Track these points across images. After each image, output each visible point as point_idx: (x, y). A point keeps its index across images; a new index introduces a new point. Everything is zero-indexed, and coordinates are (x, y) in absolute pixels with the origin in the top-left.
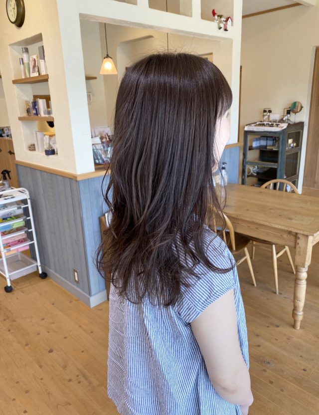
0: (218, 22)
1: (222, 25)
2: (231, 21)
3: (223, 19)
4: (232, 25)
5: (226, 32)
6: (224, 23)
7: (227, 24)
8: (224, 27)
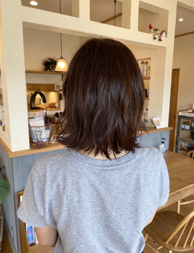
1: (157, 37)
2: (165, 34)
3: (158, 32)
4: (166, 36)
5: (161, 42)
6: (159, 35)
7: (162, 36)
8: (159, 38)
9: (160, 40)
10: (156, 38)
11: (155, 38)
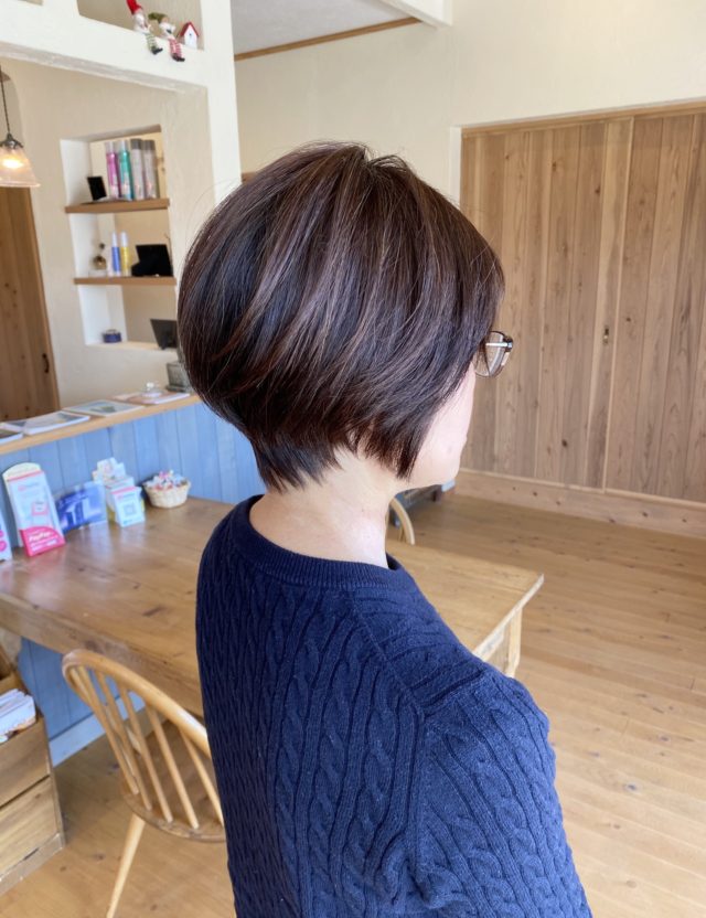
0: (147, 31)
2: (194, 35)
3: (165, 26)
4: (200, 46)
5: (180, 63)
6: (172, 37)
7: (183, 43)
8: (172, 48)
9: (178, 58)
10: (160, 50)
11: (156, 51)
